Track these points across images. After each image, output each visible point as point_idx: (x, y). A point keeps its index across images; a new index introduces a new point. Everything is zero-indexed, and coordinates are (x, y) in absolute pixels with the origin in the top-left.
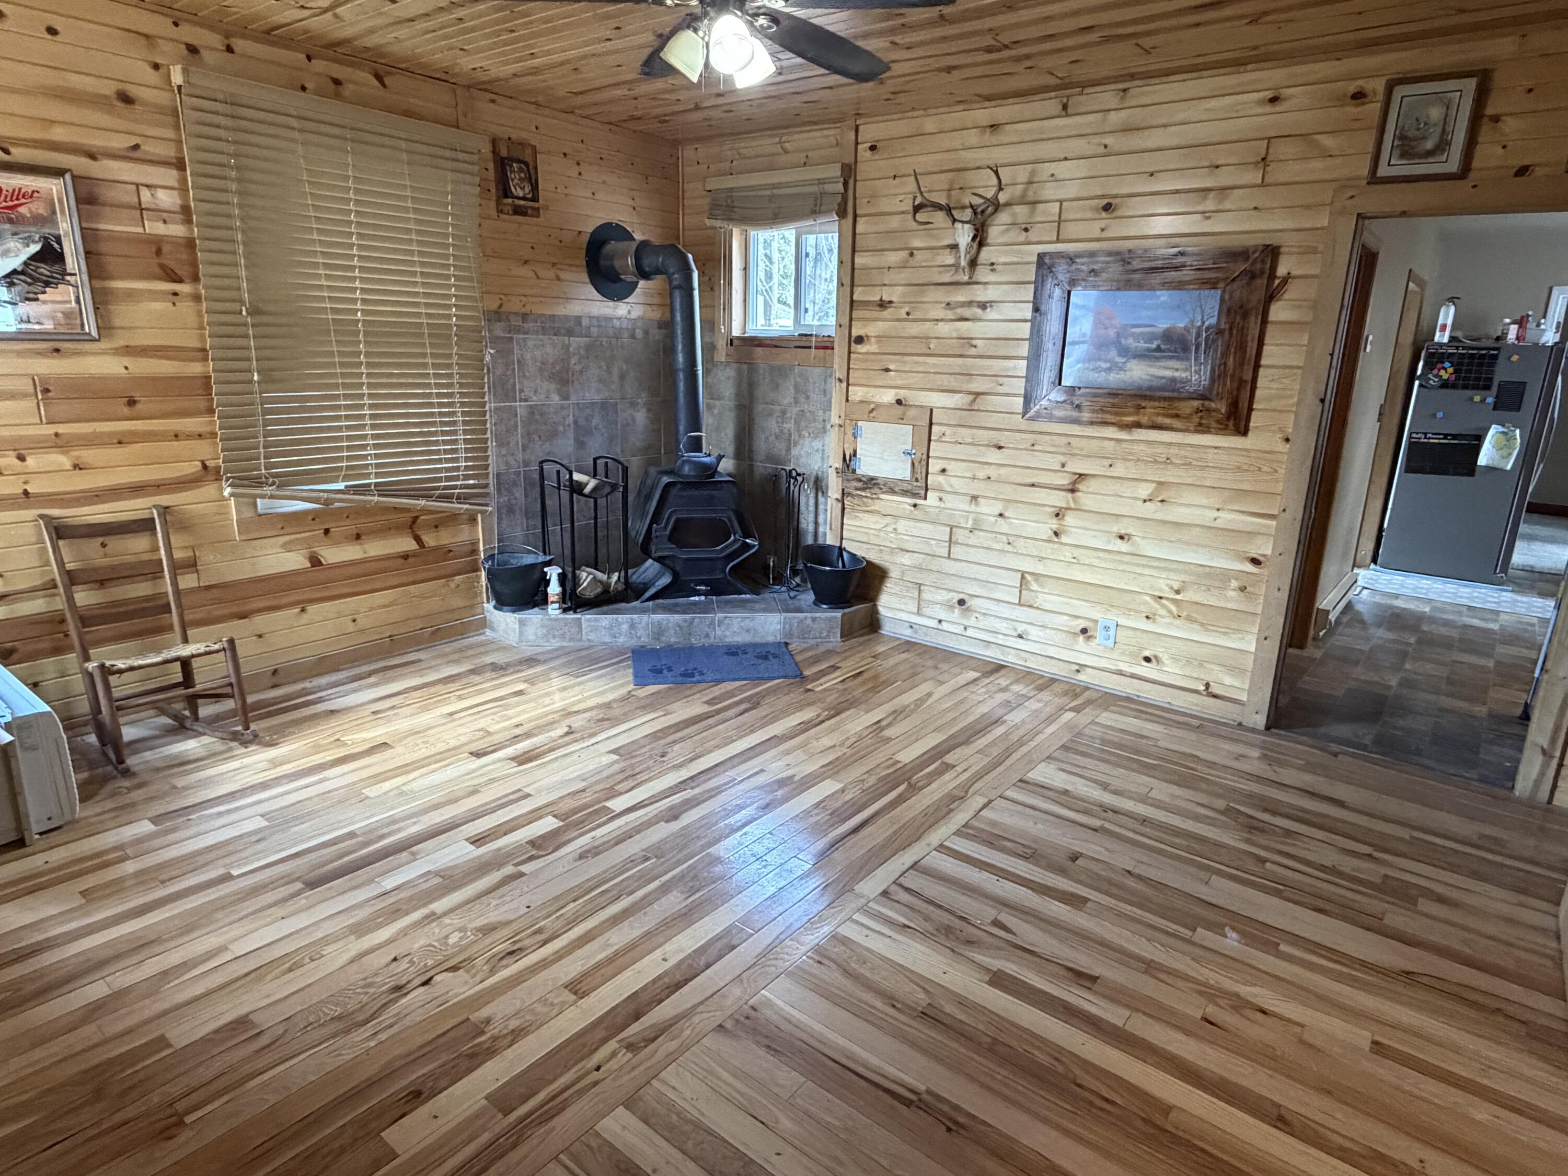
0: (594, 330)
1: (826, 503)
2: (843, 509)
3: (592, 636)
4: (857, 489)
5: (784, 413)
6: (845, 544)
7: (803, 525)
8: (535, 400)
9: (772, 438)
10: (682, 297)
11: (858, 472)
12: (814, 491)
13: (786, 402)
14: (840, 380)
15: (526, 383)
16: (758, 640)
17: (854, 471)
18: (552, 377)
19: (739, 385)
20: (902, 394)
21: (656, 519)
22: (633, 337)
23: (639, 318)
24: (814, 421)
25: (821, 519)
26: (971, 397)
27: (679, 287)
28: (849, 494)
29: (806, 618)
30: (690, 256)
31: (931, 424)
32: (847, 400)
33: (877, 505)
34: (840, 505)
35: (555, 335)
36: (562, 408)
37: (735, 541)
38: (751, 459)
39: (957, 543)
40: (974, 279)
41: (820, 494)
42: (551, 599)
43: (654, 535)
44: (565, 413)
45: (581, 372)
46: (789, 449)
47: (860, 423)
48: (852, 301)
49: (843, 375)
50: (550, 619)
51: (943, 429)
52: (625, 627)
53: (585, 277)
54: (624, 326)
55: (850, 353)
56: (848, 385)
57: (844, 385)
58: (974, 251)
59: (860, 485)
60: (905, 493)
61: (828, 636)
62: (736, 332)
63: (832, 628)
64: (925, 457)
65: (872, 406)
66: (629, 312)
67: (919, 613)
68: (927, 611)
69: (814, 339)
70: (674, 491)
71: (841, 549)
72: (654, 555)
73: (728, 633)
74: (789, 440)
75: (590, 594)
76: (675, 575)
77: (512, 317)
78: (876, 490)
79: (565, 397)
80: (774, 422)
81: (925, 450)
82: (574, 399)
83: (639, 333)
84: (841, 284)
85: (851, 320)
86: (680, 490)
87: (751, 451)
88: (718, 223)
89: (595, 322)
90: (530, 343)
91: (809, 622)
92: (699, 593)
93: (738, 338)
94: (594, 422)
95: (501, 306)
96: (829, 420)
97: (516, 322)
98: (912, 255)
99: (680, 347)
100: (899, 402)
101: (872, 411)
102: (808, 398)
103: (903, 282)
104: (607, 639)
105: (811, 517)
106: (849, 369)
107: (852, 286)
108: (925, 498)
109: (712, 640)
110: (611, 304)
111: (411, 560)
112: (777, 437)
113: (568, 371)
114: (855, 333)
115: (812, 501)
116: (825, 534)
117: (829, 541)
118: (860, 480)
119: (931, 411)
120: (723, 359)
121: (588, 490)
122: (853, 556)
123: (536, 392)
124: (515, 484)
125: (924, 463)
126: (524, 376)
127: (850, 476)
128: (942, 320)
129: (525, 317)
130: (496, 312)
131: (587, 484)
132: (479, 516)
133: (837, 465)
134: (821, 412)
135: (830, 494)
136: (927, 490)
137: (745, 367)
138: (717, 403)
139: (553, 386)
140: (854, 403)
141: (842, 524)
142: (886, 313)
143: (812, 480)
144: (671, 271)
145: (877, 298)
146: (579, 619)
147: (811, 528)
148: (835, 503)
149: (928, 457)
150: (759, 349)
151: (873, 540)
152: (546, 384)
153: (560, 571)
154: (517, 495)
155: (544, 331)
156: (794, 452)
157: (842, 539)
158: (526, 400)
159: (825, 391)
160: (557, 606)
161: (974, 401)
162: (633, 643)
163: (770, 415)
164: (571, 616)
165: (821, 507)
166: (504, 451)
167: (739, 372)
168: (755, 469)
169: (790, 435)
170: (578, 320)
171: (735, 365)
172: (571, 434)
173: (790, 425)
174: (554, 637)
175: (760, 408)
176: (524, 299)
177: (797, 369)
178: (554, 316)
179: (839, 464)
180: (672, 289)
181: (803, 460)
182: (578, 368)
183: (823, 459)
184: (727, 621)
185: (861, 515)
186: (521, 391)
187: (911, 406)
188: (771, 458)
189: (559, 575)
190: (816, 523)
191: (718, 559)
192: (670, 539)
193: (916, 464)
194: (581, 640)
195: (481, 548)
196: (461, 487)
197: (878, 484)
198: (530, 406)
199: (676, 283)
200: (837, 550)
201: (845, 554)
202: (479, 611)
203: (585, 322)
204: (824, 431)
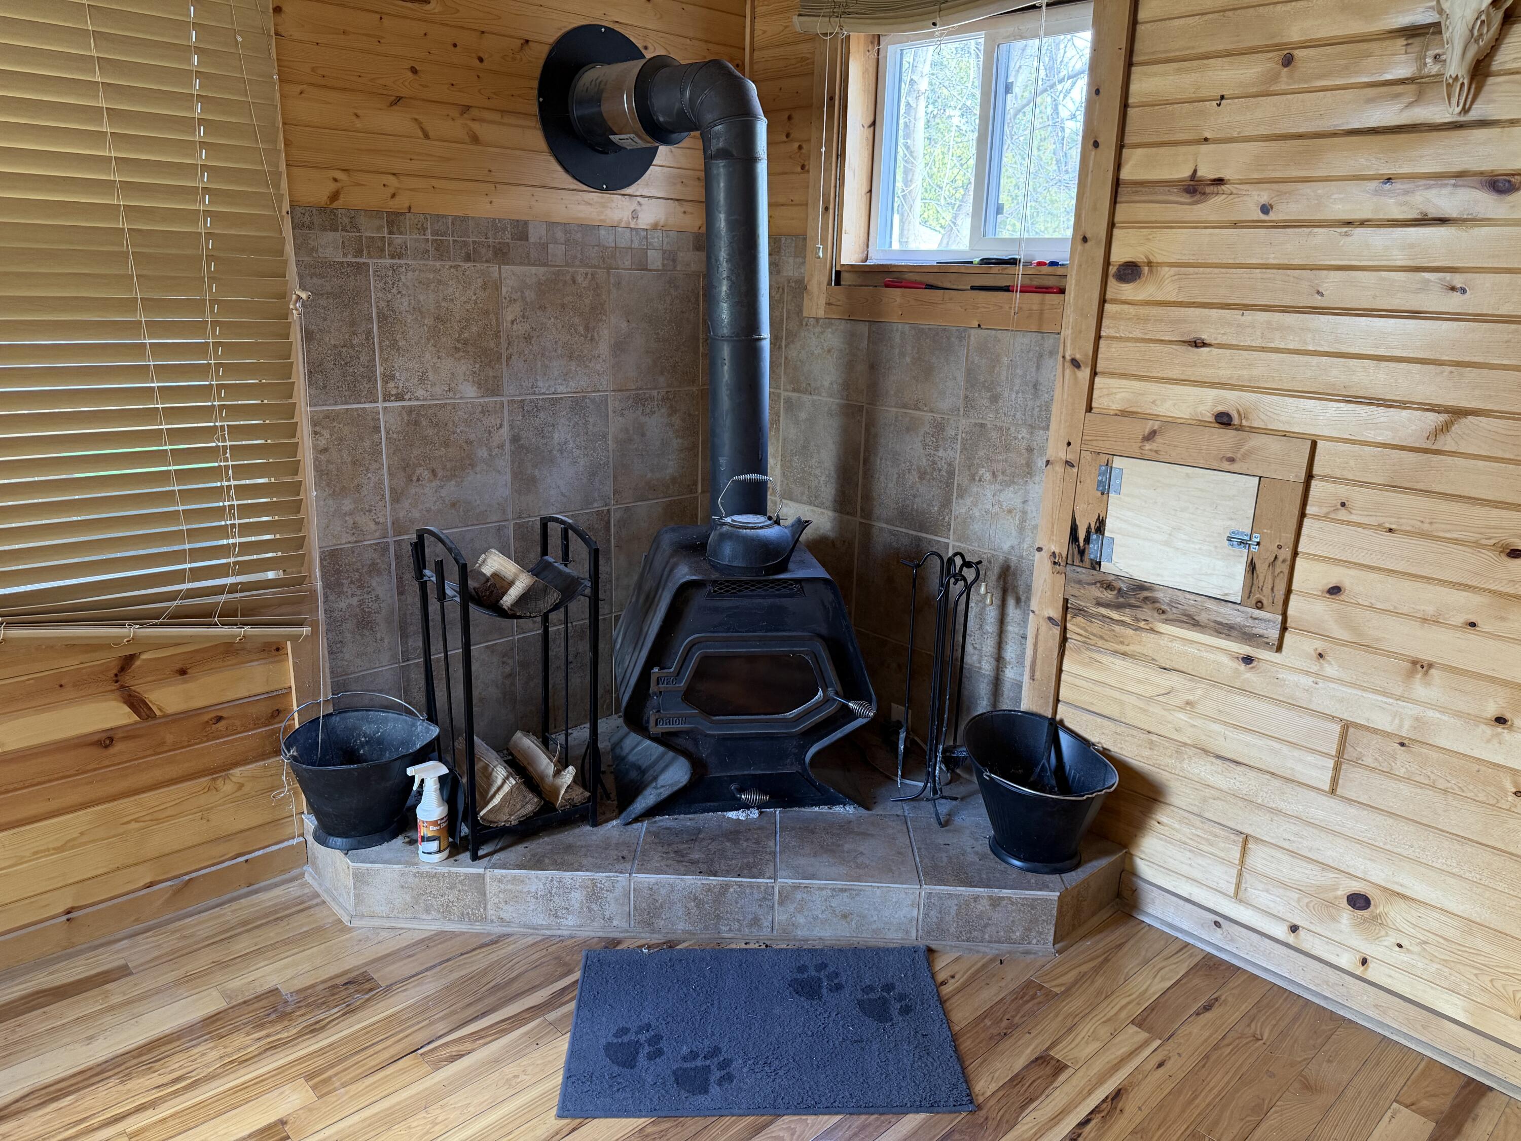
0: (558, 251)
1: (1024, 622)
2: (1064, 639)
3: (508, 912)
4: (1099, 604)
5: (939, 427)
6: (1063, 713)
7: (971, 657)
8: (420, 396)
9: (913, 477)
10: (730, 177)
11: (1106, 566)
12: (998, 595)
13: (945, 405)
14: (1076, 364)
15: (399, 362)
16: (866, 937)
17: (1096, 565)
18: (461, 347)
19: (850, 366)
20: (1230, 401)
21: (657, 656)
22: (643, 266)
23: (655, 227)
24: (1007, 449)
25: (1010, 653)
26: (1433, 419)
27: (723, 154)
28: (1080, 611)
29: (976, 899)
30: (752, 87)
31: (1310, 476)
32: (1089, 409)
33: (1146, 643)
34: (1057, 631)
35: (468, 258)
36: (485, 411)
37: (826, 701)
38: (867, 513)
39: (1357, 762)
40: (1477, 112)
41: (1011, 602)
42: (424, 831)
43: (653, 688)
44: (493, 420)
45: (528, 338)
46: (946, 503)
47: (1117, 463)
48: (1117, 183)
49: (1083, 352)
50: (420, 875)
51: (1343, 492)
52: (577, 897)
53: (536, 138)
54: (622, 243)
55: (1103, 301)
56: (1094, 373)
57: (1085, 373)
58: (1489, 34)
59: (1109, 595)
60: (1224, 629)
61: (1025, 938)
62: (849, 256)
63: (1034, 921)
64: (1286, 553)
65: (1150, 425)
66: (635, 215)
67: (1237, 895)
68: (1256, 892)
69: (1020, 269)
70: (699, 599)
71: (1055, 726)
72: (653, 729)
73: (801, 920)
74: (949, 485)
75: (509, 819)
76: (698, 765)
77: (362, 220)
78: (1146, 612)
79: (491, 387)
80: (918, 446)
81: (1291, 536)
82: (510, 390)
83: (655, 259)
84: (1092, 142)
85: (1112, 225)
86: (710, 596)
87: (867, 497)
88: (818, 25)
89: (560, 235)
90: (408, 278)
91: (983, 906)
92: (747, 806)
93: (852, 268)
94: (558, 436)
95: (334, 197)
96: (1043, 450)
97: (369, 230)
98: (1288, 61)
99: (724, 288)
100: (1224, 420)
101: (1151, 436)
102: (995, 399)
103: (1264, 130)
104: (541, 919)
105: (989, 646)
106: (1098, 337)
107: (1121, 147)
108: (1279, 649)
109: (766, 932)
110: (595, 196)
111: (118, 747)
112: (922, 475)
113: (497, 335)
114: (1119, 255)
115: (992, 614)
116: (1019, 686)
117: (1027, 704)
118: (1109, 586)
119: (1314, 444)
120: (821, 313)
121: (509, 599)
122: (1083, 743)
123: (422, 380)
124: (373, 569)
125: (1285, 568)
126: (394, 345)
127: (1084, 574)
128: (1363, 223)
129: (394, 220)
130: (322, 210)
131: (511, 584)
132: (289, 643)
133: (1054, 548)
134: (1024, 432)
135: (1034, 604)
136: (1284, 629)
137: (864, 328)
138: (806, 398)
139: (464, 368)
140: (1104, 414)
141: (1060, 671)
142: (1208, 209)
143: (996, 570)
144: (709, 117)
145: (1186, 173)
146: (483, 877)
147: (987, 667)
148: (1045, 626)
149: (1295, 554)
150: (898, 291)
151: (1131, 716)
152: (447, 364)
153: (444, 770)
154: (381, 591)
155: (441, 250)
156: (960, 508)
157: (1057, 701)
158: (400, 397)
159: (1035, 386)
160: (434, 846)
161: (1445, 428)
162: (594, 931)
163: (912, 428)
164: (465, 868)
165: (1012, 629)
166: (347, 505)
167: (851, 338)
168: (875, 531)
169: (951, 473)
170: (521, 230)
171: (843, 326)
172: (504, 463)
173: (952, 454)
174: (427, 910)
175: (889, 411)
176: (392, 181)
177: (975, 335)
178: (464, 219)
179: (1059, 544)
180: (709, 158)
181: (976, 527)
182: (520, 328)
183: (1021, 529)
184: (799, 896)
185: (1106, 659)
186: (388, 377)
187: (1253, 430)
188: (906, 515)
189: (442, 779)
190: (999, 659)
191: (790, 736)
192: (689, 696)
193: (1261, 567)
194: (484, 919)
195: (295, 708)
196: (233, 589)
197: (1154, 601)
198: (410, 410)
199: (719, 144)
200: (1045, 727)
201: (1064, 738)
202: (288, 831)
203: (536, 234)
204: (1028, 470)
